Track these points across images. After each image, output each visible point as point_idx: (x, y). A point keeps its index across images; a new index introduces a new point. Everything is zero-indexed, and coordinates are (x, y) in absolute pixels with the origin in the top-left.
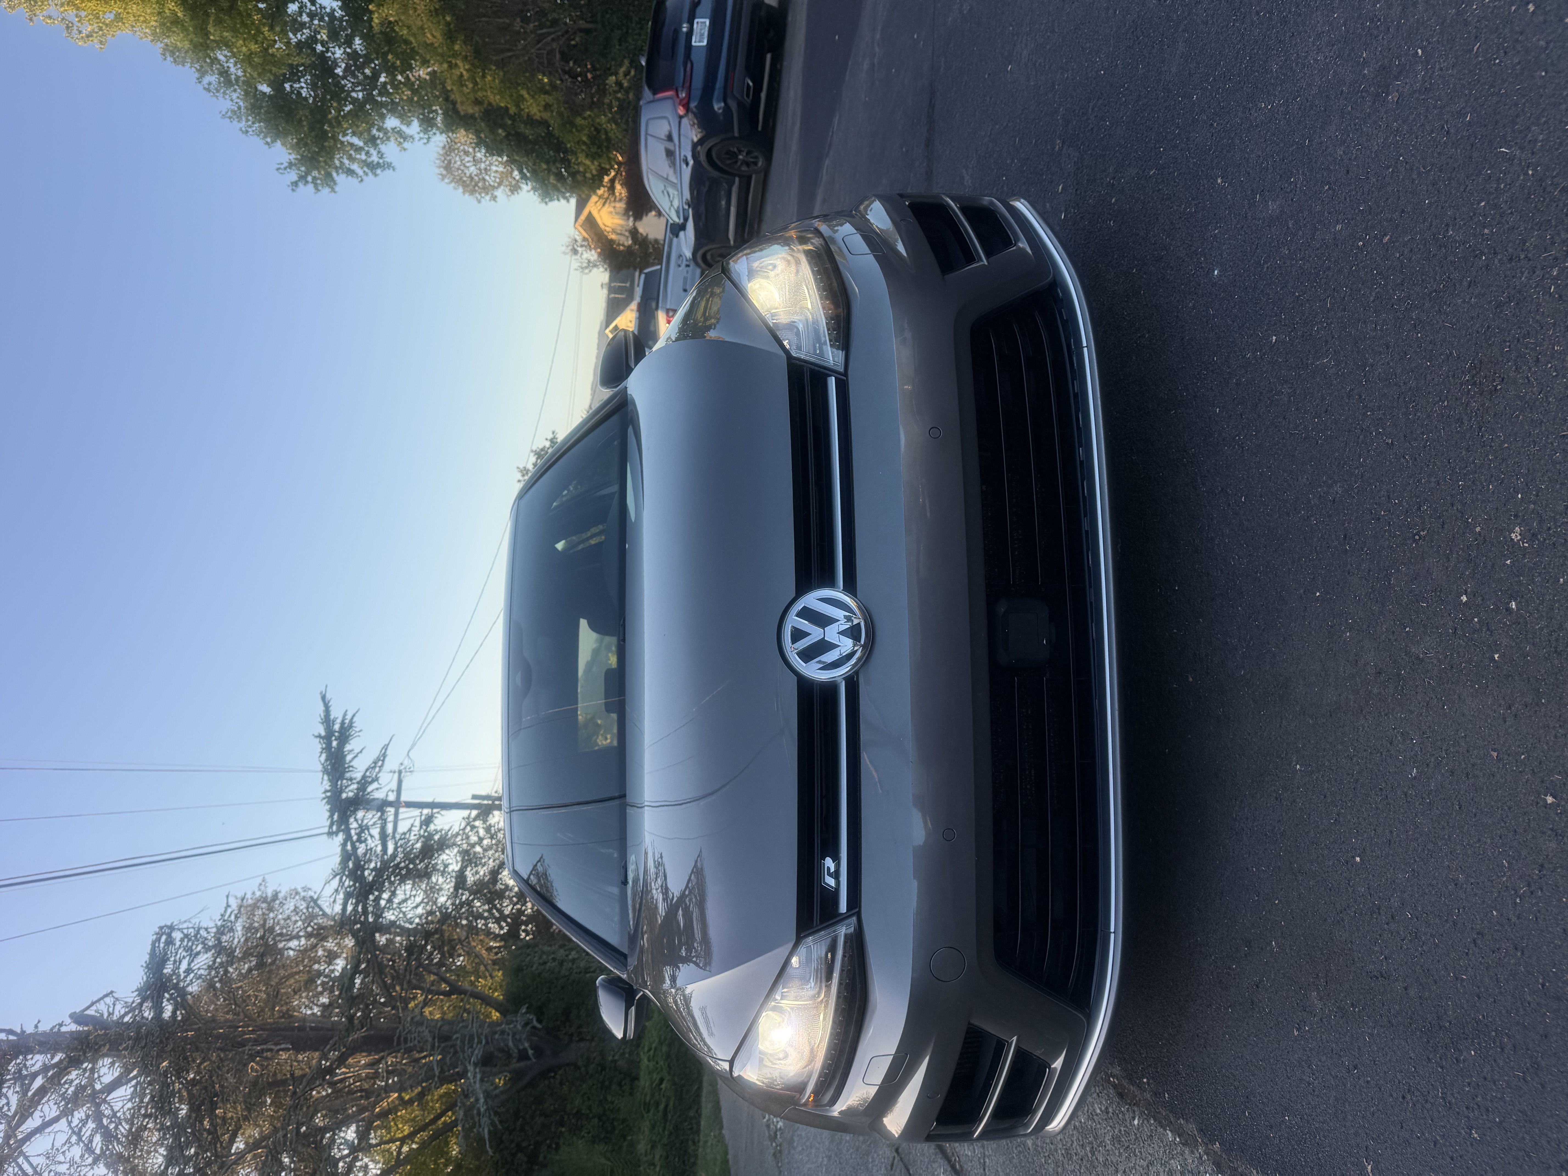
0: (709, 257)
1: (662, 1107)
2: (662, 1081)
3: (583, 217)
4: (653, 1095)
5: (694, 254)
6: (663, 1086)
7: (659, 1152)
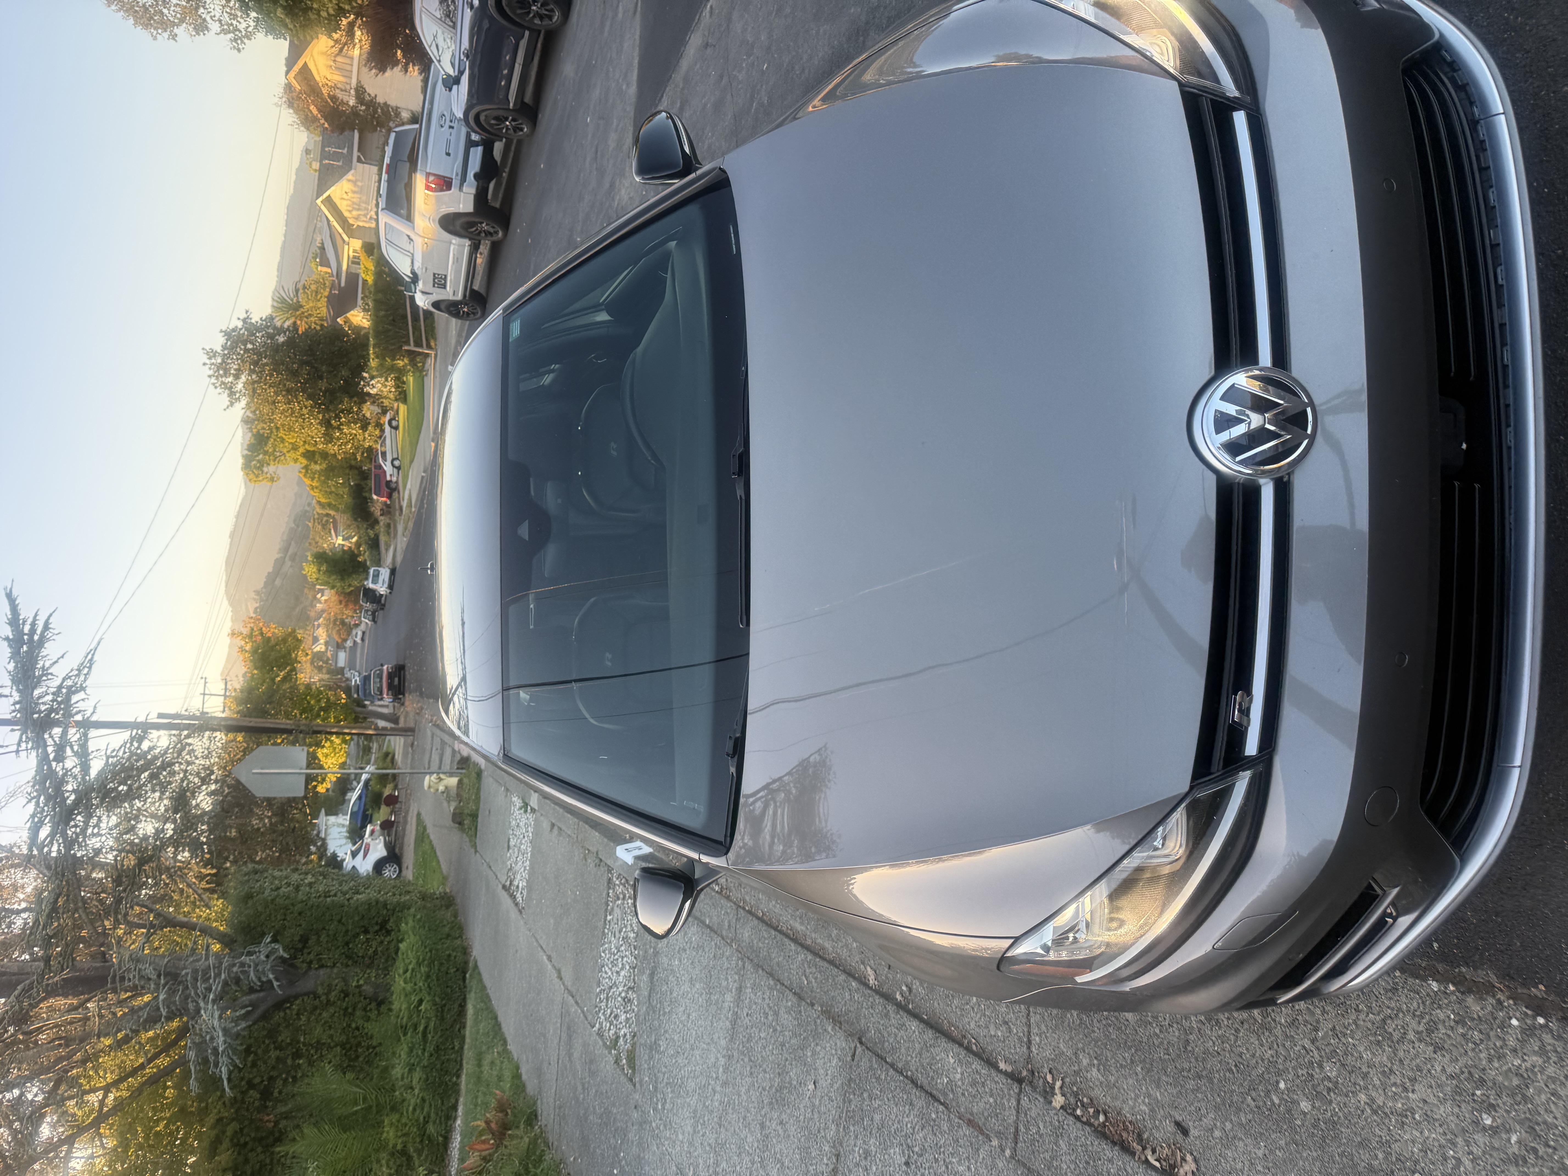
0: (482, 118)
1: (421, 1028)
2: (421, 1002)
3: (297, 68)
4: (410, 1018)
5: (466, 114)
6: (422, 1007)
7: (417, 1075)
